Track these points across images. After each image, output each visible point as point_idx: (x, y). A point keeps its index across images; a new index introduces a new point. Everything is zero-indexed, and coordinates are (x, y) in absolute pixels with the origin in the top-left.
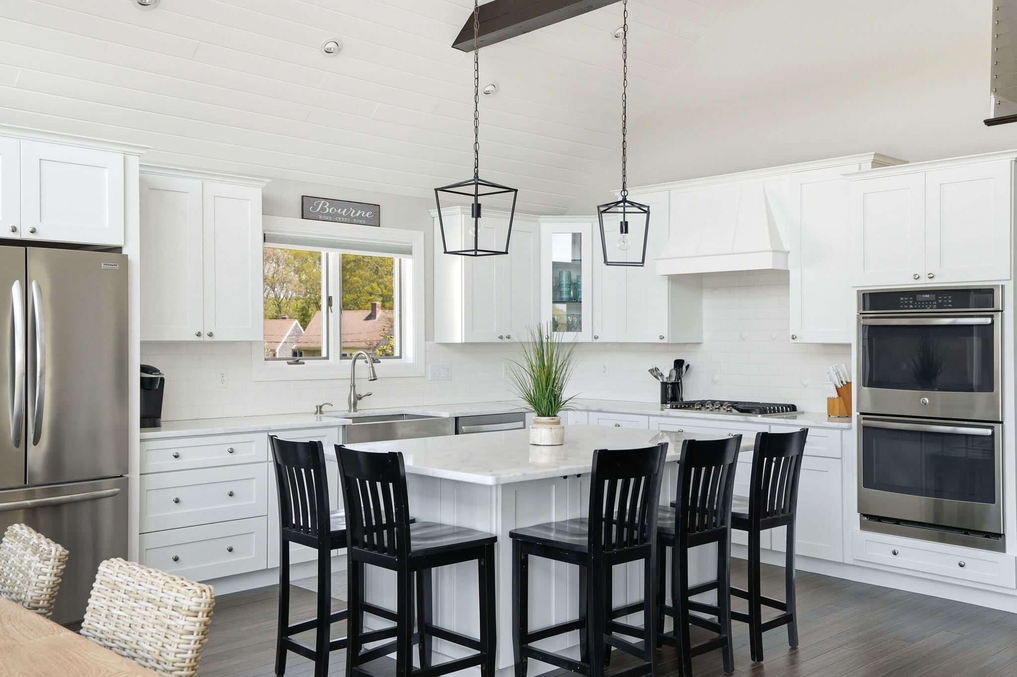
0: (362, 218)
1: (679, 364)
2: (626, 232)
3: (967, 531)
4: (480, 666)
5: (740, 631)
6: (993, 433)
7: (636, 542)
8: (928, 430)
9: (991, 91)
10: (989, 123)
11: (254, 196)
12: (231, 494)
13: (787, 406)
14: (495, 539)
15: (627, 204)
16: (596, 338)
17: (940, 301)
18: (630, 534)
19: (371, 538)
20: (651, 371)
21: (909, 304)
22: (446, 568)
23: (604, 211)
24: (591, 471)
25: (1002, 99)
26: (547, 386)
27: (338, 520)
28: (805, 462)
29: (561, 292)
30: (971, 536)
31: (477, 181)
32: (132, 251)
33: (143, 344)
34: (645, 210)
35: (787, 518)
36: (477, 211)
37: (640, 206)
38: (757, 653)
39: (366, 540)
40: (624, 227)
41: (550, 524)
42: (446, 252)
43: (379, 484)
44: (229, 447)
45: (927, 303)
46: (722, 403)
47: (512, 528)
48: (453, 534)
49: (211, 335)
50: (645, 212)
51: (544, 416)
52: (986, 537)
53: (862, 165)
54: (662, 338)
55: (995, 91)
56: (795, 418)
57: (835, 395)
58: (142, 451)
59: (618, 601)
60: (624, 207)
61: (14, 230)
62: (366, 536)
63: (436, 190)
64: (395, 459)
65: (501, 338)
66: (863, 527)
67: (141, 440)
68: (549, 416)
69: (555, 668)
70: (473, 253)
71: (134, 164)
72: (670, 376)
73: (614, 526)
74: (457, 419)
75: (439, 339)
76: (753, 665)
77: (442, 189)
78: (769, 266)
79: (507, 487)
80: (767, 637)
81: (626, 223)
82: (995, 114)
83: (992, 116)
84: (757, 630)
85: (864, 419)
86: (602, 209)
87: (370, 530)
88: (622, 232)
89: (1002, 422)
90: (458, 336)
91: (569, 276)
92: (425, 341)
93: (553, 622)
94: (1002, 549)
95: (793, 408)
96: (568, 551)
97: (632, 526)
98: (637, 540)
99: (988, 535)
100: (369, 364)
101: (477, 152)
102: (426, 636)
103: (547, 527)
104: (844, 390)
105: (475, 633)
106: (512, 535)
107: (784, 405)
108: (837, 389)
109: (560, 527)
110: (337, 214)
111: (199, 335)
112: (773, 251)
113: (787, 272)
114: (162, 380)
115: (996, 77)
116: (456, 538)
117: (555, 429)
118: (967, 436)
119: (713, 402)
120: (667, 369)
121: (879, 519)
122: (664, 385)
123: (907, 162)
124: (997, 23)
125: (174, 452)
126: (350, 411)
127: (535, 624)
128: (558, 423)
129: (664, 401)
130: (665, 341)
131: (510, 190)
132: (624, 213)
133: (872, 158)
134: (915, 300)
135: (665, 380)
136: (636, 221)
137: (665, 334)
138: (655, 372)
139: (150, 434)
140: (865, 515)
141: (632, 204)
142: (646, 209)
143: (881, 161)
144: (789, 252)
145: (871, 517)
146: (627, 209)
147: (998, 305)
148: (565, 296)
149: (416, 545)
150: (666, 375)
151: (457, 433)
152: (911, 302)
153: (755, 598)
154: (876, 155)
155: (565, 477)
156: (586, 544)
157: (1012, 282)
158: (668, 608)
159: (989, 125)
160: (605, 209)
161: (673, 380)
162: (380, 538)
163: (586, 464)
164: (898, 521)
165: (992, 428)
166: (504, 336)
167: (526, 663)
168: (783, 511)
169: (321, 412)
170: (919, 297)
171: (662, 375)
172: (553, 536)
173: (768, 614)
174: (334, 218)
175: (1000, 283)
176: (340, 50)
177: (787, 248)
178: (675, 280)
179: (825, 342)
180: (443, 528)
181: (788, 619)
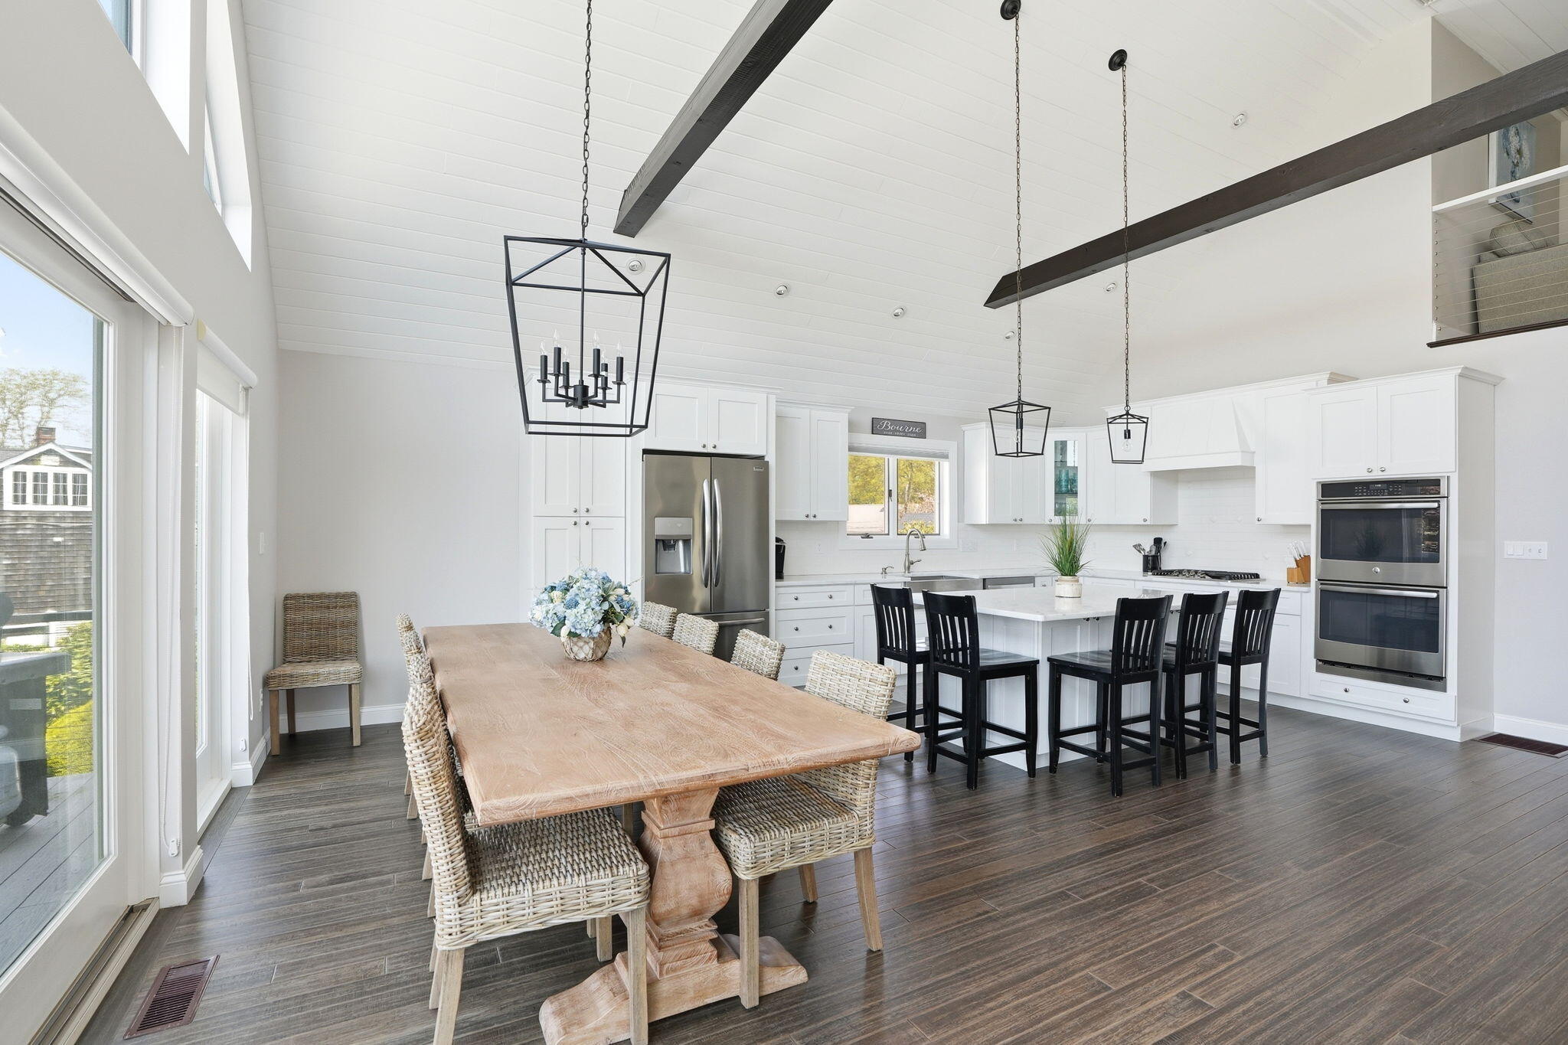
0: (914, 433)
1: (1158, 541)
2: (1129, 437)
3: (1411, 675)
4: (1025, 751)
5: (1223, 742)
6: (1438, 596)
7: (1147, 668)
8: (1374, 593)
9: (1433, 319)
10: (1431, 345)
11: (843, 418)
12: (831, 627)
13: (1252, 575)
14: (1037, 662)
15: (1129, 417)
16: (1089, 520)
17: (1391, 490)
18: (1135, 662)
19: (949, 657)
20: (1135, 546)
21: (1362, 492)
22: (997, 680)
23: (1110, 423)
24: (1114, 614)
25: (1443, 326)
26: (1070, 553)
27: (922, 645)
28: (1277, 619)
29: (1061, 486)
30: (1416, 679)
31: (1020, 403)
32: (771, 458)
33: (777, 521)
34: (1143, 420)
35: (1261, 656)
36: (1020, 424)
37: (1140, 418)
38: (1235, 756)
39: (945, 658)
40: (1128, 434)
41: (1076, 653)
42: (997, 454)
43: (956, 618)
44: (829, 594)
45: (1380, 492)
46: (1196, 572)
47: (1049, 655)
48: (1002, 658)
49: (815, 516)
50: (1144, 422)
51: (1066, 575)
52: (1429, 679)
53: (1319, 382)
54: (1145, 520)
55: (1436, 320)
56: (1258, 583)
57: (1294, 565)
58: (777, 594)
59: (1126, 713)
60: (1127, 419)
61: (704, 446)
62: (945, 655)
63: (990, 409)
64: (970, 601)
65: (1016, 520)
66: (1319, 669)
67: (776, 587)
68: (1070, 575)
69: (1085, 756)
70: (1016, 455)
71: (773, 399)
72: (1151, 551)
73: (1131, 658)
74: (984, 580)
75: (967, 521)
76: (1232, 766)
77: (993, 409)
78: (1239, 463)
79: (1047, 624)
80: (1244, 746)
81: (1129, 431)
82: (1437, 337)
83: (1434, 340)
84: (1236, 742)
85: (1321, 584)
86: (1110, 421)
87: (948, 651)
88: (1125, 438)
89: (1446, 588)
90: (983, 519)
91: (1067, 474)
92: (958, 522)
93: (1077, 725)
94: (1444, 690)
95: (1257, 576)
96: (1094, 672)
97: (1144, 657)
98: (1147, 667)
99: (1431, 678)
100: (920, 539)
101: (1020, 381)
102: (983, 729)
103: (1074, 655)
104: (1303, 562)
105: (1021, 728)
106: (1049, 659)
107: (1249, 574)
108: (1296, 561)
109: (1083, 656)
110: (896, 431)
111: (807, 516)
112: (1242, 452)
113: (1254, 468)
114: (784, 547)
115: (1436, 308)
116: (1005, 660)
117: (1075, 586)
118: (1406, 598)
119: (1189, 571)
120: (1148, 545)
121: (1333, 663)
122: (1146, 557)
123: (1357, 379)
124: (1436, 265)
125: (794, 596)
126: (905, 572)
127: (1065, 725)
128: (1077, 581)
129: (1146, 570)
130: (1148, 523)
131: (1046, 408)
132: (1127, 423)
133: (1328, 376)
134: (1368, 489)
135: (1146, 554)
136: (1137, 429)
137: (1148, 518)
138: (1138, 547)
139: (780, 583)
140: (1320, 660)
141: (1133, 416)
142: (1145, 420)
143: (1335, 379)
144: (1254, 452)
145: (1325, 662)
146: (1129, 421)
147: (1443, 491)
148: (1064, 489)
149: (983, 663)
150: (1147, 549)
151: (984, 589)
152: (1365, 490)
153: (1235, 718)
154: (1331, 373)
155: (1088, 619)
156: (1110, 668)
157: (1457, 473)
158: (1162, 721)
159: (1431, 347)
160: (1112, 421)
161: (1153, 553)
162: (956, 657)
163: (1111, 608)
164: (1349, 666)
165: (1437, 592)
166: (1018, 519)
167: (1059, 751)
168: (1259, 652)
169: (886, 573)
170: (1372, 487)
171: (1144, 550)
172: (1078, 661)
173: (1245, 730)
174: (894, 433)
175: (1446, 474)
176: (904, 313)
177: (1252, 450)
178: (1156, 475)
179: (1286, 523)
180: (995, 653)
181: (1261, 734)
